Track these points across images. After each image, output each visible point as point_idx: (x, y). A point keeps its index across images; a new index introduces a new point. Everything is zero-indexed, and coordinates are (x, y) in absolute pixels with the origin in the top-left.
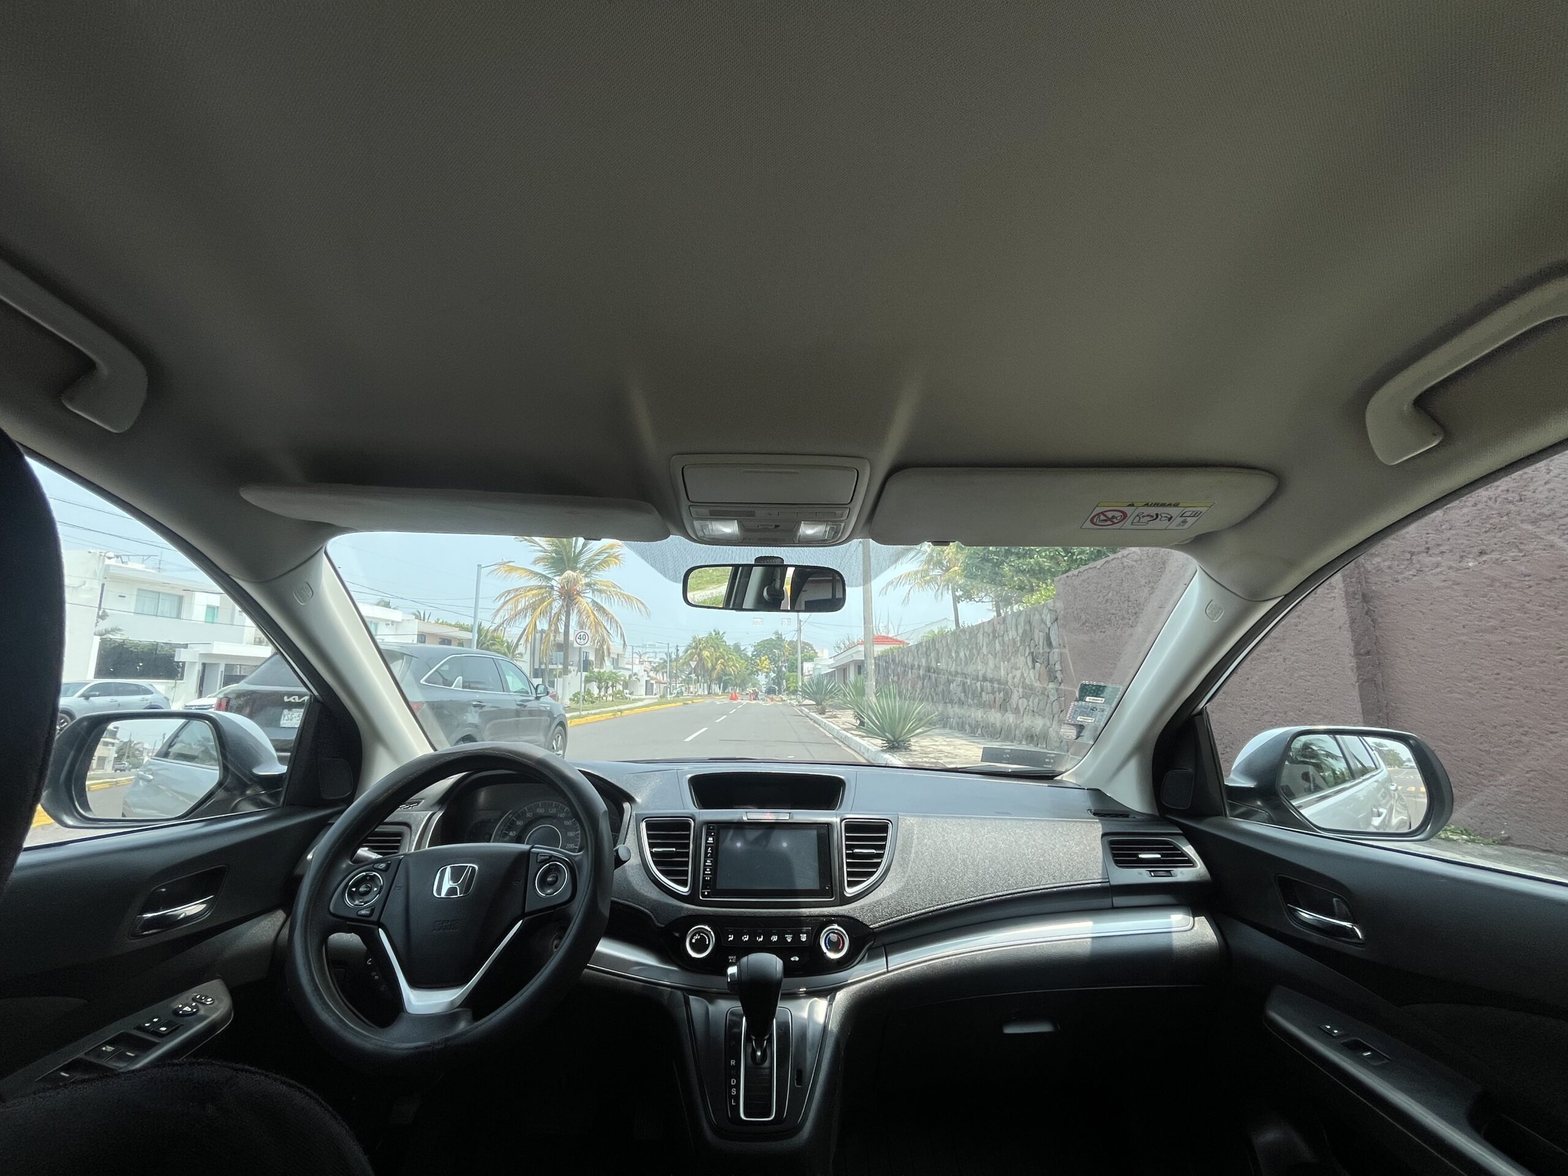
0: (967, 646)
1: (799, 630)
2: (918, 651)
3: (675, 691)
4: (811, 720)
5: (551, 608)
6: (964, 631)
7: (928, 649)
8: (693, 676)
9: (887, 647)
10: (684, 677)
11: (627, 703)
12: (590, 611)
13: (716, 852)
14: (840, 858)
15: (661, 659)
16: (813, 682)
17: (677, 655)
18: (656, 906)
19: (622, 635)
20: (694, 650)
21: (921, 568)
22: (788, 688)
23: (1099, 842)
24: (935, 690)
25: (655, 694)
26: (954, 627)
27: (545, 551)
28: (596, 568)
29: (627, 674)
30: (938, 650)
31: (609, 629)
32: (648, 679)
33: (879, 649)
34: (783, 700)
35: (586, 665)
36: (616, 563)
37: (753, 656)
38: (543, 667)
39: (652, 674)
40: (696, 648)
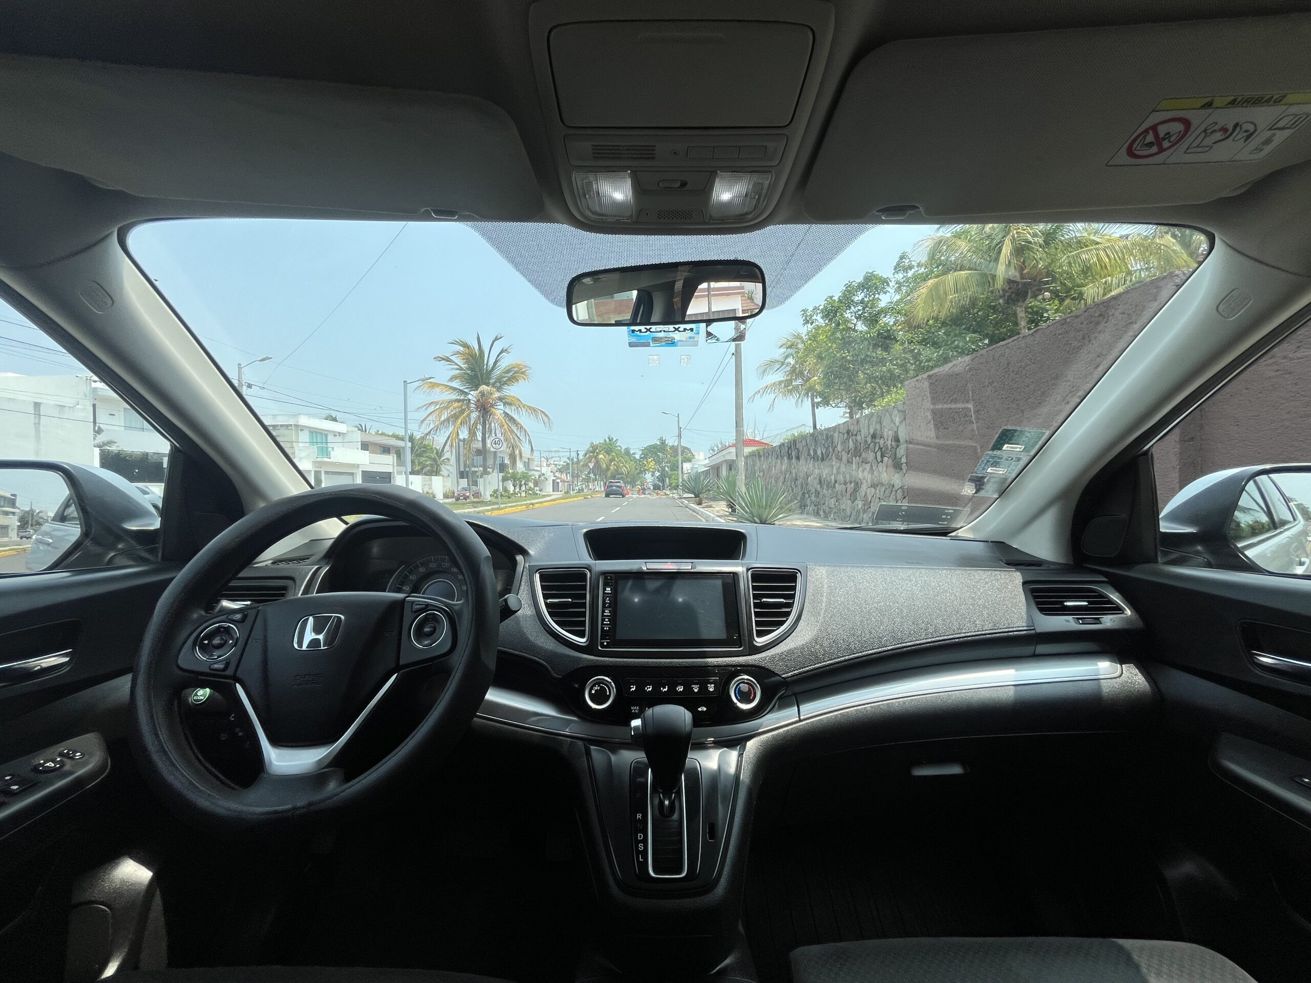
0: (824, 445)
1: (680, 436)
2: (780, 451)
3: (577, 488)
4: (691, 510)
5: (470, 419)
6: (821, 432)
7: (789, 448)
8: (592, 475)
9: (754, 448)
10: (584, 477)
11: (538, 498)
12: (504, 421)
13: (614, 603)
14: (748, 608)
15: (564, 462)
16: (691, 478)
17: (578, 458)
18: (552, 657)
19: (530, 442)
20: (591, 454)
21: (785, 378)
22: (670, 484)
23: (1021, 589)
24: (795, 483)
25: (561, 491)
26: (812, 431)
27: (461, 369)
28: (505, 383)
29: (537, 474)
30: (798, 449)
31: (519, 436)
32: (554, 478)
33: (747, 450)
34: (666, 494)
35: (502, 468)
36: (525, 380)
37: (641, 458)
38: (467, 469)
39: (557, 474)
40: (593, 452)
